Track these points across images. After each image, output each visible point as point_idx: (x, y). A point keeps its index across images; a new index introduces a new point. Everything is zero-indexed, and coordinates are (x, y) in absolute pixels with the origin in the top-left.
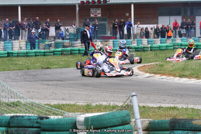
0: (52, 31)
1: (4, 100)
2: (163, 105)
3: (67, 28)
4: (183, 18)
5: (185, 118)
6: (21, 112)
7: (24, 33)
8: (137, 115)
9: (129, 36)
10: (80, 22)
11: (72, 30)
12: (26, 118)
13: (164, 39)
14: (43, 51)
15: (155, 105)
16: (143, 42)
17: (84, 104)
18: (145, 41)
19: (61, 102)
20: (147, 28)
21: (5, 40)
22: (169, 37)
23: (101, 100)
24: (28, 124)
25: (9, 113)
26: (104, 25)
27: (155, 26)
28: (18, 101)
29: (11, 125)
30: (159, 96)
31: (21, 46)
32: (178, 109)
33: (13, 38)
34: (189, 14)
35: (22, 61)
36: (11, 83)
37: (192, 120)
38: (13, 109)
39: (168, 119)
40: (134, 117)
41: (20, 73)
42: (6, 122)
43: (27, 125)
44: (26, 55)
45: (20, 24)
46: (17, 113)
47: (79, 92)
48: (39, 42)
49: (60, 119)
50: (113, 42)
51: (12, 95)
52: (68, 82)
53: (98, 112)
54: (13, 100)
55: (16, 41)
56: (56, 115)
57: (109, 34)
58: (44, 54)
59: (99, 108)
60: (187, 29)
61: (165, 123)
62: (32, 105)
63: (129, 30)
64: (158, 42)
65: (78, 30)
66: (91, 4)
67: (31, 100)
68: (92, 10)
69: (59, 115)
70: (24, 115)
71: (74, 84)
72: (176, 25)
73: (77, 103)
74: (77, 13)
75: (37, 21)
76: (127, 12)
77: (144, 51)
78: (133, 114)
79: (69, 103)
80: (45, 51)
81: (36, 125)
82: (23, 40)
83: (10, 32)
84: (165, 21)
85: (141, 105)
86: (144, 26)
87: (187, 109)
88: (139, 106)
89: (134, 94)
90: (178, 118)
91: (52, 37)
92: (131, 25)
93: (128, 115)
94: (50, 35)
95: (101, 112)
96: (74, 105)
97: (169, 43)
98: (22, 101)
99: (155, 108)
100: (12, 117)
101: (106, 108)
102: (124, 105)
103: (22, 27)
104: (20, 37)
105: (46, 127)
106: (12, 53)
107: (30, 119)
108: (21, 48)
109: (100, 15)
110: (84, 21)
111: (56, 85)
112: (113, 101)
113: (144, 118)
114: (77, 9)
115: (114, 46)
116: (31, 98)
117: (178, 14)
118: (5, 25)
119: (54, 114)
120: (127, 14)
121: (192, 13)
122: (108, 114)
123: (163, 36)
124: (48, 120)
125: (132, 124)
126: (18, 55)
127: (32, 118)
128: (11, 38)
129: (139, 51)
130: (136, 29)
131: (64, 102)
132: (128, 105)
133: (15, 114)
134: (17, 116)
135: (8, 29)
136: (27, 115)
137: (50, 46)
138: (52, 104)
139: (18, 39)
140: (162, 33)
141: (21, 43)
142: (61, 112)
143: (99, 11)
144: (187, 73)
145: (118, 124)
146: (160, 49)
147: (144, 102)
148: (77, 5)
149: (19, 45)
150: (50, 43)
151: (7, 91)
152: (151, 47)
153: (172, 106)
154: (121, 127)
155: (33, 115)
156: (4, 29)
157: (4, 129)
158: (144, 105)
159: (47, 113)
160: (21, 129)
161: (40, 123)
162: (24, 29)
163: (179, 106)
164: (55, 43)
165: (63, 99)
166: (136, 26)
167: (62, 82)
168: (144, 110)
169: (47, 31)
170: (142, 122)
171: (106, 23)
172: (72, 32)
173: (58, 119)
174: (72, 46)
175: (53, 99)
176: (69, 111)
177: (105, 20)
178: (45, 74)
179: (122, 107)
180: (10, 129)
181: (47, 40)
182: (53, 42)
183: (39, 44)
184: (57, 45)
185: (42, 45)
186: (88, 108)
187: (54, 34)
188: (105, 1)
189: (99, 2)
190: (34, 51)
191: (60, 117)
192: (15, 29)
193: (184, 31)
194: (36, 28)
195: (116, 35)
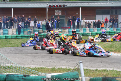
0: (32, 23)
1: (3, 65)
2: (98, 69)
3: (41, 21)
4: (111, 16)
5: (111, 76)
6: (13, 72)
7: (15, 24)
8: (83, 74)
9: (78, 27)
10: (49, 18)
12: (16, 76)
13: (100, 29)
14: (26, 35)
15: (94, 69)
16: (87, 30)
17: (50, 68)
20: (89, 22)
21: (3, 28)
23: (61, 65)
24: (17, 79)
25: (6, 73)
26: (63, 20)
27: (94, 21)
28: (11, 66)
29: (6, 80)
30: (96, 63)
31: (13, 32)
32: (107, 71)
33: (8, 27)
35: (13, 41)
36: (7, 55)
37: (116, 77)
38: (8, 70)
39: (101, 77)
40: (81, 76)
41: (13, 49)
42: (3, 78)
44: (16, 38)
45: (13, 19)
46: (10, 73)
47: (48, 60)
48: (24, 30)
49: (36, 77)
50: (69, 30)
51: (8, 62)
52: (42, 54)
53: (59, 72)
54: (8, 65)
55: (10, 29)
56: (34, 74)
57: (66, 26)
58: (27, 37)
59: (60, 70)
60: (113, 22)
61: (100, 79)
62: (20, 68)
64: (96, 31)
66: (55, 7)
67: (19, 65)
68: (56, 11)
69: (35, 74)
70: (15, 74)
71: (45, 55)
72: (107, 20)
73: (47, 67)
74: (47, 13)
75: (23, 17)
76: (77, 12)
77: (87, 36)
78: (80, 74)
79: (42, 67)
80: (28, 35)
81: (22, 80)
82: (15, 29)
83: (7, 23)
84: (100, 18)
85: (85, 68)
86: (87, 21)
87: (113, 71)
88: (84, 69)
89: (81, 61)
90: (107, 76)
91: (32, 27)
92: (80, 20)
93: (77, 74)
94: (31, 26)
95: (61, 72)
96: (45, 68)
98: (14, 65)
99: (93, 70)
100: (7, 75)
101: (64, 70)
102: (75, 68)
103: (14, 21)
104: (13, 27)
106: (8, 37)
107: (18, 77)
108: (13, 33)
109: (61, 14)
110: (51, 17)
111: (34, 56)
112: (68, 66)
113: (87, 76)
114: (47, 10)
115: (69, 33)
116: (19, 64)
117: (108, 13)
118: (4, 20)
119: (33, 73)
120: (77, 14)
121: (116, 13)
122: (65, 74)
123: (99, 27)
124: (29, 77)
125: (80, 80)
126: (12, 38)
127: (19, 76)
128: (7, 27)
129: (84, 36)
130: (83, 22)
131: (39, 66)
132: (77, 69)
133: (9, 74)
134: (10, 75)
135: (5, 22)
136: (16, 74)
137: (31, 32)
138: (32, 67)
139: (11, 28)
140: (98, 25)
141: (13, 31)
142: (37, 72)
143: (60, 12)
144: (113, 49)
147: (87, 67)
148: (47, 8)
149: (12, 32)
150: (31, 31)
151: (4, 59)
152: (91, 34)
153: (104, 69)
155: (20, 74)
156: (3, 22)
158: (87, 68)
159: (29, 73)
161: (24, 79)
162: (15, 22)
163: (108, 69)
164: (34, 31)
165: (38, 65)
166: (82, 20)
167: (38, 54)
168: (87, 72)
170: (86, 79)
172: (44, 24)
173: (35, 77)
174: (44, 32)
175: (32, 64)
176: (42, 72)
177: (64, 17)
178: (28, 50)
179: (74, 69)
181: (29, 29)
182: (32, 30)
183: (24, 31)
185: (26, 32)
186: (53, 70)
187: (33, 25)
188: (64, 6)
189: (60, 6)
190: (21, 35)
191: (36, 75)
192: (10, 22)
193: (111, 24)
194: (23, 22)
195: (71, 26)
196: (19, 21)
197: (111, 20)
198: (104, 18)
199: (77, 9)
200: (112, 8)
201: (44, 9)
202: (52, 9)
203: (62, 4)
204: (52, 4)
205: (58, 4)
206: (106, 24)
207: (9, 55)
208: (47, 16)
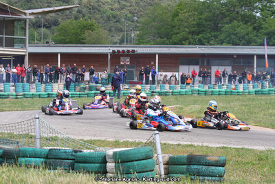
0: (87, 76)
1: (44, 135)
2: (182, 143)
4: (200, 68)
6: (58, 146)
8: (159, 151)
9: (153, 82)
10: (111, 69)
11: (104, 75)
12: (63, 151)
14: (78, 93)
15: (175, 143)
17: (112, 140)
18: (167, 86)
19: (93, 138)
21: (46, 82)
22: (188, 84)
23: (128, 137)
25: (48, 146)
26: (132, 72)
29: (49, 157)
31: (60, 88)
32: (195, 147)
34: (205, 64)
37: (206, 156)
38: (52, 143)
39: (185, 155)
40: (156, 153)
42: (45, 154)
43: (64, 157)
45: (59, 70)
46: (54, 146)
47: (109, 130)
48: (75, 86)
49: (92, 153)
51: (51, 131)
52: (100, 121)
53: (125, 147)
54: (51, 135)
56: (89, 149)
57: (136, 80)
58: (80, 96)
59: (126, 144)
60: (204, 77)
61: (183, 158)
62: (68, 140)
63: (153, 76)
64: (178, 88)
65: (109, 76)
66: (121, 53)
67: (67, 136)
69: (91, 149)
70: (61, 148)
71: (104, 122)
72: (194, 73)
73: (107, 140)
74: (109, 61)
75: (75, 67)
76: (152, 61)
77: (166, 95)
78: (156, 150)
79: (100, 139)
80: (81, 93)
81: (71, 157)
83: (51, 75)
84: (186, 70)
85: (163, 142)
88: (161, 143)
89: (157, 132)
90: (194, 154)
91: (86, 81)
92: (155, 73)
93: (151, 150)
94: (85, 79)
95: (128, 147)
96: (104, 141)
97: (188, 88)
98: (59, 136)
99: (174, 145)
100: (50, 150)
101: (132, 144)
102: (148, 142)
103: (61, 72)
104: (59, 81)
105: (79, 159)
106: (52, 95)
107: (65, 152)
109: (128, 63)
112: (138, 138)
113: (165, 153)
114: (109, 57)
116: (67, 134)
117: (196, 64)
119: (87, 148)
120: (152, 63)
121: (208, 64)
122: (134, 149)
124: (81, 153)
125: (155, 158)
127: (68, 151)
128: (51, 81)
131: (96, 138)
132: (151, 142)
134: (54, 149)
135: (49, 73)
136: (63, 148)
137: (85, 89)
138: (85, 139)
139: (57, 82)
141: (60, 86)
142: (93, 147)
143: (128, 60)
145: (142, 158)
146: (180, 94)
148: (109, 54)
149: (58, 87)
150: (85, 86)
151: (46, 127)
152: (172, 92)
153: (190, 143)
154: (145, 161)
155: (69, 149)
156: (46, 73)
157: (42, 160)
158: (165, 142)
159: (81, 147)
160: (57, 160)
161: (74, 156)
162: (62, 74)
163: (196, 144)
165: (95, 135)
167: (95, 121)
169: (83, 76)
170: (163, 157)
171: (134, 70)
173: (90, 153)
175: (86, 135)
176: (100, 146)
177: (133, 67)
179: (146, 143)
180: (48, 161)
182: (87, 86)
183: (75, 88)
184: (90, 88)
185: (78, 88)
186: (116, 144)
188: (133, 51)
189: (128, 51)
190: (71, 92)
191: (92, 151)
192: (55, 74)
193: (201, 79)
194: (74, 73)
195: (142, 80)
196: (68, 72)
197: (200, 72)
200: (203, 56)
203: (131, 49)
204: (116, 49)
205: (125, 49)
206: (194, 80)
208: (109, 65)
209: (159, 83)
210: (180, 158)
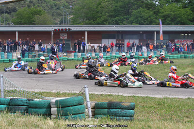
0: (37, 47)
1: (6, 88)
2: (104, 93)
3: (46, 45)
5: (117, 101)
6: (16, 96)
7: (19, 48)
8: (88, 99)
9: (84, 51)
11: (49, 46)
12: (20, 100)
14: (31, 59)
15: (99, 93)
17: (55, 92)
18: (93, 54)
19: (41, 91)
21: (8, 52)
22: (108, 52)
23: (66, 90)
24: (21, 103)
25: (10, 97)
26: (69, 44)
29: (10, 104)
32: (113, 96)
37: (122, 102)
38: (12, 94)
39: (107, 102)
40: (86, 101)
42: (7, 102)
45: (17, 43)
46: (14, 97)
47: (52, 85)
48: (28, 54)
50: (74, 54)
51: (12, 86)
53: (64, 97)
54: (12, 89)
56: (38, 98)
57: (71, 50)
58: (32, 61)
59: (64, 94)
60: (119, 47)
62: (24, 92)
66: (61, 31)
68: (61, 35)
70: (18, 98)
71: (49, 80)
72: (112, 45)
74: (52, 37)
75: (28, 41)
76: (83, 36)
78: (86, 98)
79: (46, 91)
80: (32, 59)
81: (25, 104)
83: (11, 47)
84: (106, 42)
85: (91, 93)
88: (89, 94)
89: (86, 86)
90: (113, 101)
91: (36, 51)
93: (82, 99)
95: (66, 97)
96: (49, 92)
97: (108, 55)
98: (17, 89)
99: (99, 95)
100: (11, 99)
101: (69, 94)
104: (17, 50)
105: (31, 105)
106: (12, 60)
107: (22, 101)
109: (66, 38)
111: (39, 80)
112: (73, 90)
113: (92, 101)
114: (52, 34)
115: (74, 57)
116: (23, 88)
117: (114, 38)
118: (8, 43)
119: (37, 98)
120: (83, 38)
121: (122, 38)
122: (70, 98)
123: (104, 51)
124: (33, 101)
125: (85, 104)
128: (11, 51)
130: (88, 46)
131: (43, 91)
132: (82, 93)
134: (14, 99)
135: (10, 45)
136: (20, 98)
137: (35, 56)
138: (36, 91)
139: (16, 52)
142: (41, 97)
143: (66, 35)
145: (76, 104)
147: (91, 91)
148: (52, 31)
149: (17, 55)
150: (35, 54)
151: (8, 83)
153: (109, 94)
154: (78, 106)
155: (24, 98)
156: (8, 45)
157: (6, 106)
159: (33, 97)
160: (16, 106)
161: (28, 103)
162: (19, 46)
163: (114, 94)
164: (38, 55)
165: (43, 89)
167: (42, 78)
168: (92, 96)
169: (34, 47)
170: (91, 104)
171: (70, 42)
172: (49, 48)
173: (39, 101)
175: (37, 89)
176: (46, 96)
177: (69, 41)
179: (79, 94)
180: (9, 107)
185: (30, 55)
186: (58, 95)
187: (38, 49)
188: (69, 29)
189: (66, 29)
190: (25, 59)
191: (41, 100)
192: (14, 46)
193: (117, 48)
194: (27, 45)
195: (76, 50)
196: (23, 44)
197: (117, 44)
198: (110, 42)
199: (83, 33)
200: (118, 32)
201: (49, 33)
202: (57, 33)
203: (67, 28)
204: (57, 28)
205: (64, 28)
206: (112, 49)
207: (13, 79)
208: (52, 39)
209: (87, 51)
210: (103, 104)
